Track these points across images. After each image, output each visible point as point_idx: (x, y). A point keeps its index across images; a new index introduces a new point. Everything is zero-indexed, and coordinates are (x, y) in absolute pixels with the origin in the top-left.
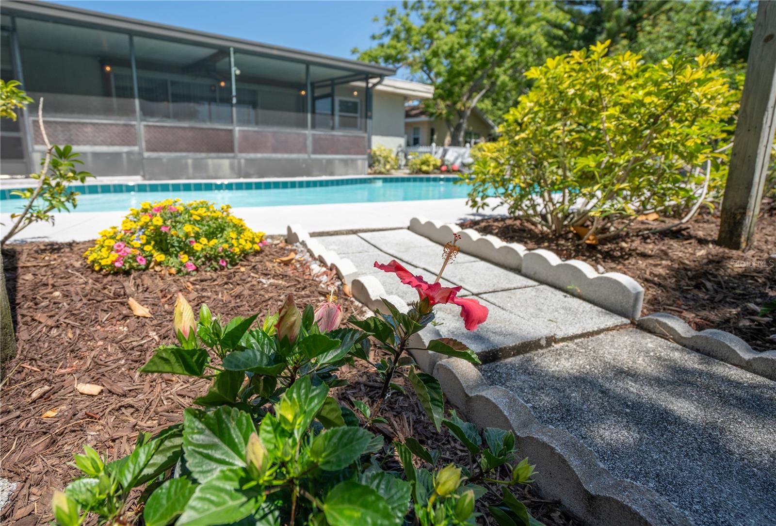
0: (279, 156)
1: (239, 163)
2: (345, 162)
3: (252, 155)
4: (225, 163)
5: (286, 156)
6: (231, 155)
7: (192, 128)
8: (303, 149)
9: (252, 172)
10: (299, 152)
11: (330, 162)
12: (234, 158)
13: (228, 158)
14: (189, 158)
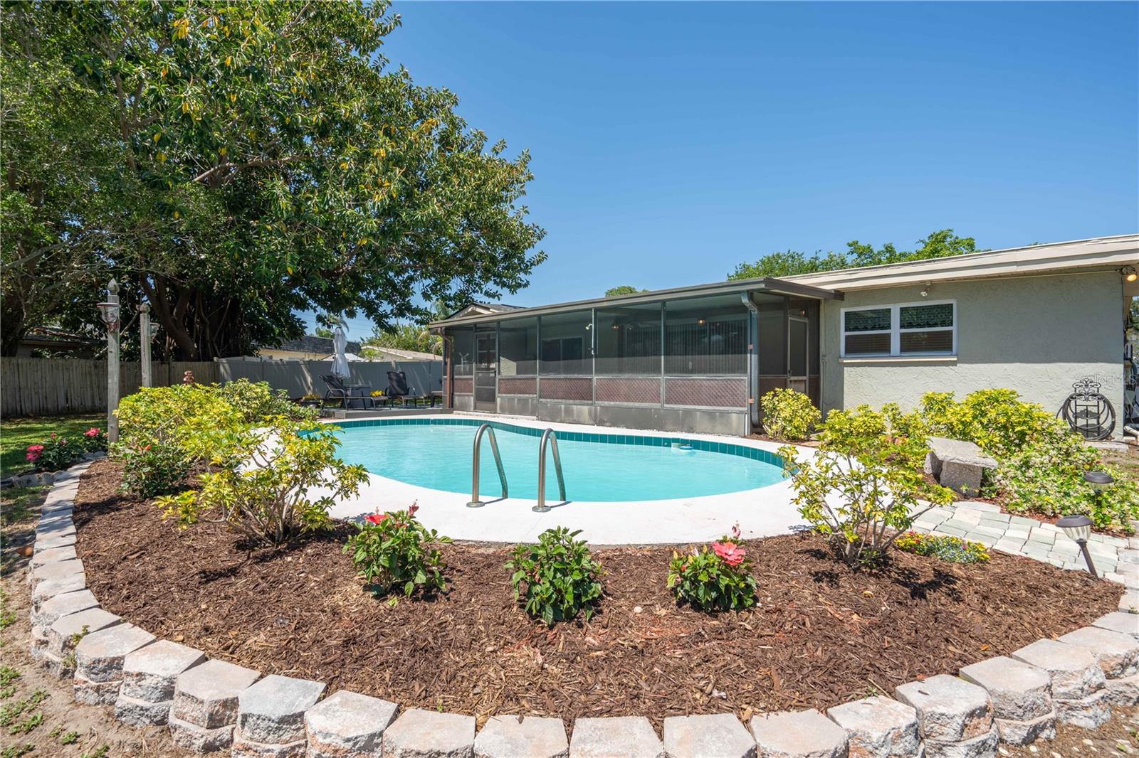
0: (631, 404)
1: (596, 410)
2: (711, 415)
3: (606, 403)
4: (584, 409)
5: (637, 404)
6: (590, 402)
7: (566, 379)
8: (656, 398)
9: (606, 420)
10: (652, 400)
11: (688, 413)
12: (592, 404)
13: (587, 405)
14: (562, 405)
